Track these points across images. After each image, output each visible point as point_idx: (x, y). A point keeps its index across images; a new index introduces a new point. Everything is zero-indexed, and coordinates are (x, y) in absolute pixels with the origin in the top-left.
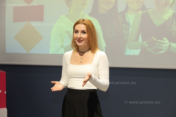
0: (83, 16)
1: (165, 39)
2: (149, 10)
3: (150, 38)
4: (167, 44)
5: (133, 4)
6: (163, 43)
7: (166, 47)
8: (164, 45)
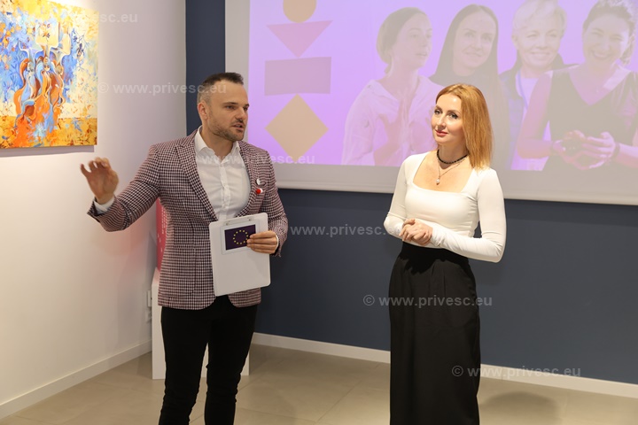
0: (419, 81)
1: (606, 134)
2: (570, 68)
3: (571, 133)
4: (609, 146)
5: (533, 53)
6: (601, 145)
7: (608, 154)
8: (602, 149)
